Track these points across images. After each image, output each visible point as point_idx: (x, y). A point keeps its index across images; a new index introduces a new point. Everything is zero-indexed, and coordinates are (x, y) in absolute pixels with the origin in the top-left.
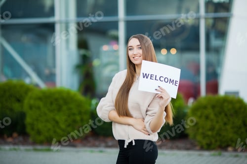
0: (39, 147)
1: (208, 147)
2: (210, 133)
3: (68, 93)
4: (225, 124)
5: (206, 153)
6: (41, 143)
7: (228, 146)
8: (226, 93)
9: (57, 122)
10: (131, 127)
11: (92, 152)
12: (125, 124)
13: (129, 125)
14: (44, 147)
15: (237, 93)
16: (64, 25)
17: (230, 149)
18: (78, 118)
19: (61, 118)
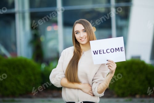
0: (6, 99)
1: (123, 95)
2: (123, 86)
3: (25, 61)
4: (134, 79)
5: (122, 100)
6: (8, 96)
7: (136, 94)
8: (132, 57)
9: (18, 82)
10: (80, 91)
11: (43, 101)
12: (75, 89)
13: (78, 89)
14: (10, 99)
15: (139, 57)
16: (21, 15)
17: (138, 96)
18: (33, 78)
19: (21, 78)
